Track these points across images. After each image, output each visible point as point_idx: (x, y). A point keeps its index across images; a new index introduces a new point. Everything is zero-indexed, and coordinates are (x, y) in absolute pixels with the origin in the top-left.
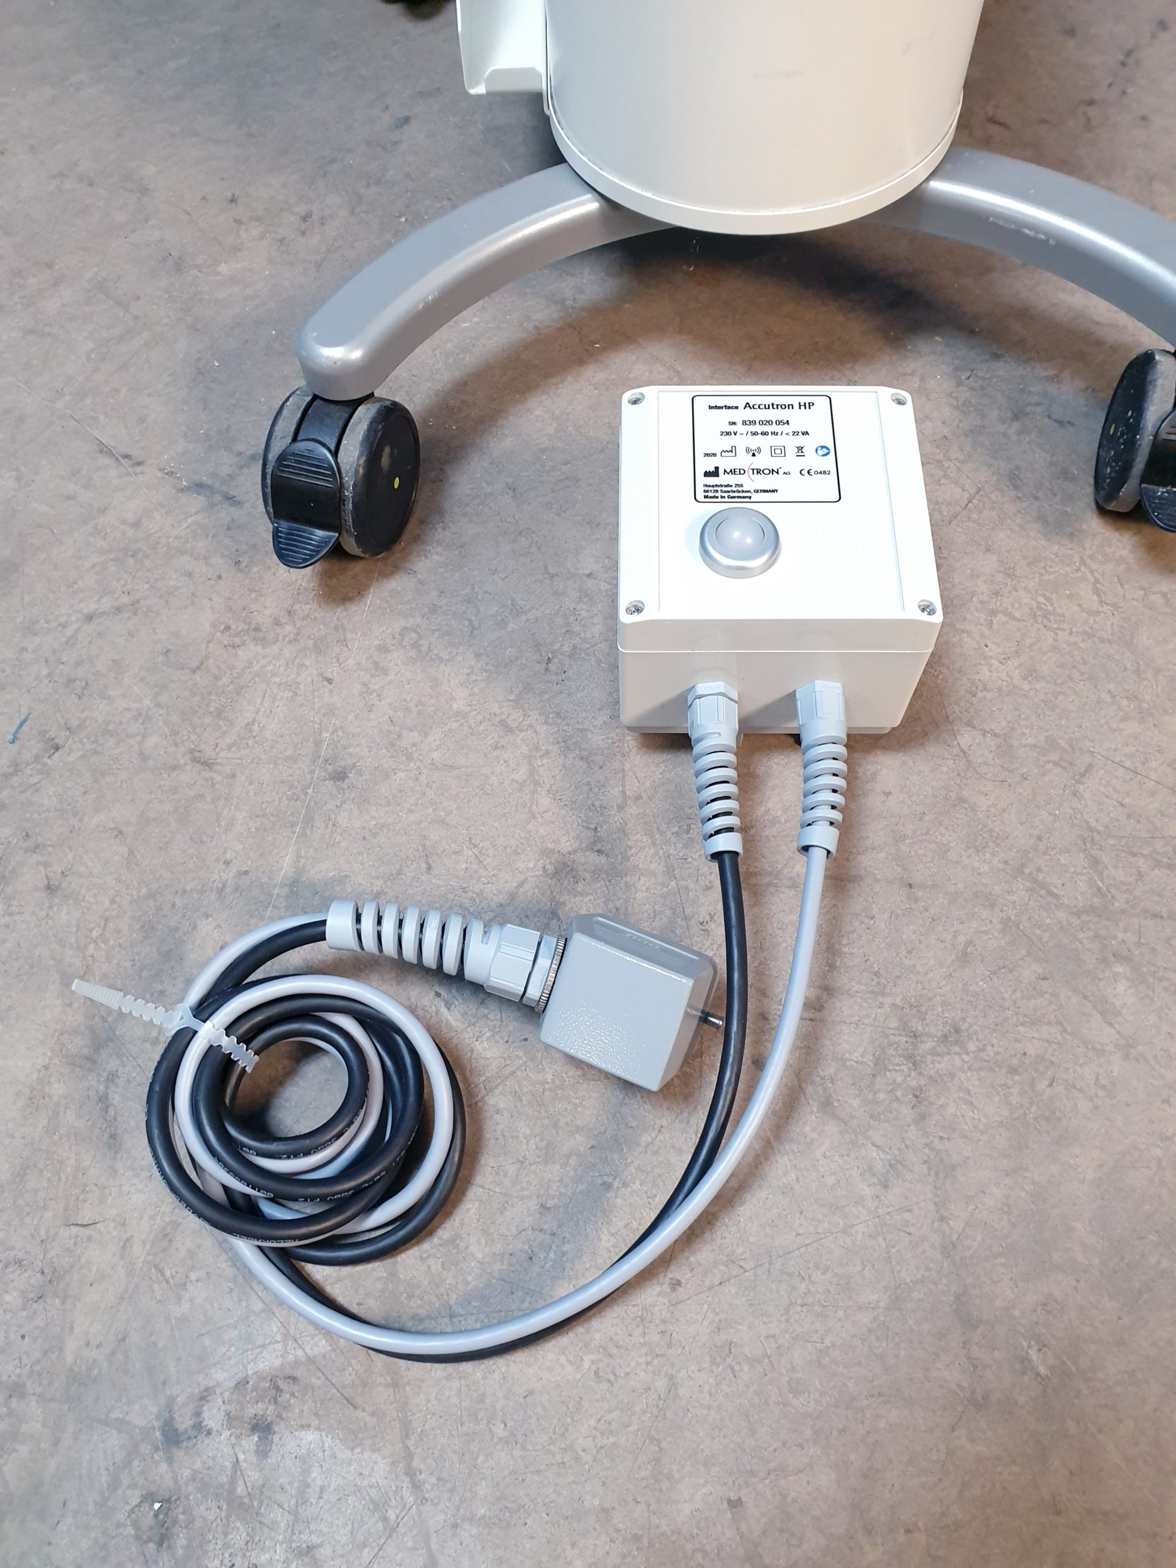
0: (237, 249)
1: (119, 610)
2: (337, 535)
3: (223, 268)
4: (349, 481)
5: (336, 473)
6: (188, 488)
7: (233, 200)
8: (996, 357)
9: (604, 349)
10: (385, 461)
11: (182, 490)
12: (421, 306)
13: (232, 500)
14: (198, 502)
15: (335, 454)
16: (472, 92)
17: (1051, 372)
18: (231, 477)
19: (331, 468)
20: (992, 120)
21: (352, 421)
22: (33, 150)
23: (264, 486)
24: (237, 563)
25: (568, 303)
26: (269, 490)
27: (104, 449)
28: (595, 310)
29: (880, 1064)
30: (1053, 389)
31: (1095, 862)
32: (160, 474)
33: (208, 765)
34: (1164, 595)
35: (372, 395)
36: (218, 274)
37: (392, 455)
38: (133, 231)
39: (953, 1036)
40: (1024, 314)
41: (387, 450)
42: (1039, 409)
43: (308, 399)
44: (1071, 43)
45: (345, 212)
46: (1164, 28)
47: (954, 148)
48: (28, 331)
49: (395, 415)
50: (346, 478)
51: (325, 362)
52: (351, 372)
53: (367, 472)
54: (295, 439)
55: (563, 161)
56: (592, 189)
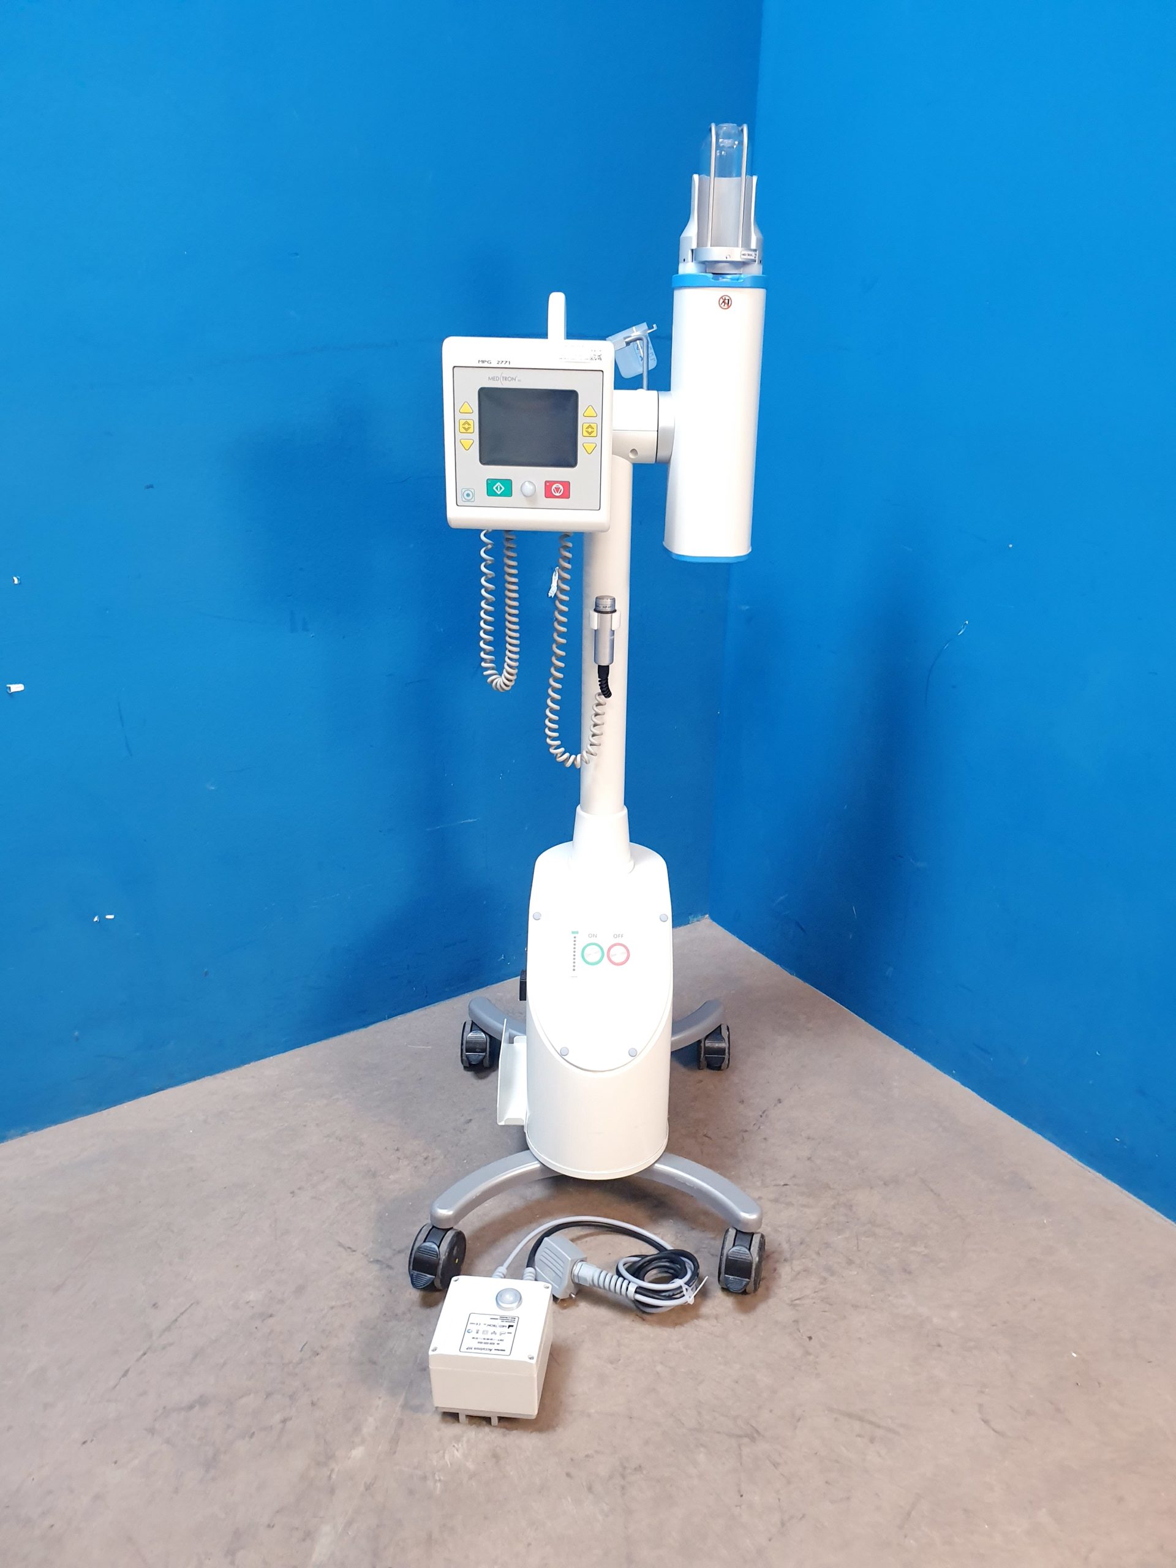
0: (398, 1169)
1: (344, 1306)
2: (434, 1277)
3: (391, 1177)
4: (443, 1257)
5: (438, 1255)
7: (397, 1150)
8: (693, 1229)
9: (540, 1218)
10: (455, 1252)
11: (371, 1262)
12: (474, 1197)
13: (389, 1267)
14: (376, 1267)
15: (439, 1247)
16: (500, 1124)
17: (712, 1236)
18: (390, 1258)
19: (436, 1252)
20: (705, 1136)
21: (446, 1236)
22: (317, 1125)
23: (410, 1258)
24: (391, 1291)
25: (528, 1199)
26: (412, 1260)
27: (340, 1245)
28: (539, 1202)
29: (611, 1477)
30: (712, 1242)
31: (699, 1413)
32: (362, 1256)
33: (375, 1363)
34: (742, 1321)
35: (452, 1228)
36: (389, 1179)
37: (457, 1250)
38: (357, 1160)
39: (639, 1468)
40: (706, 1213)
41: (456, 1248)
42: (705, 1249)
43: (431, 1227)
44: (741, 1106)
45: (442, 1157)
46: (780, 1102)
47: (666, 1153)
48: (313, 1198)
49: (460, 1236)
50: (441, 1256)
51: (439, 1214)
52: (448, 1219)
53: (448, 1255)
54: (425, 1241)
55: (528, 1149)
56: (538, 1160)
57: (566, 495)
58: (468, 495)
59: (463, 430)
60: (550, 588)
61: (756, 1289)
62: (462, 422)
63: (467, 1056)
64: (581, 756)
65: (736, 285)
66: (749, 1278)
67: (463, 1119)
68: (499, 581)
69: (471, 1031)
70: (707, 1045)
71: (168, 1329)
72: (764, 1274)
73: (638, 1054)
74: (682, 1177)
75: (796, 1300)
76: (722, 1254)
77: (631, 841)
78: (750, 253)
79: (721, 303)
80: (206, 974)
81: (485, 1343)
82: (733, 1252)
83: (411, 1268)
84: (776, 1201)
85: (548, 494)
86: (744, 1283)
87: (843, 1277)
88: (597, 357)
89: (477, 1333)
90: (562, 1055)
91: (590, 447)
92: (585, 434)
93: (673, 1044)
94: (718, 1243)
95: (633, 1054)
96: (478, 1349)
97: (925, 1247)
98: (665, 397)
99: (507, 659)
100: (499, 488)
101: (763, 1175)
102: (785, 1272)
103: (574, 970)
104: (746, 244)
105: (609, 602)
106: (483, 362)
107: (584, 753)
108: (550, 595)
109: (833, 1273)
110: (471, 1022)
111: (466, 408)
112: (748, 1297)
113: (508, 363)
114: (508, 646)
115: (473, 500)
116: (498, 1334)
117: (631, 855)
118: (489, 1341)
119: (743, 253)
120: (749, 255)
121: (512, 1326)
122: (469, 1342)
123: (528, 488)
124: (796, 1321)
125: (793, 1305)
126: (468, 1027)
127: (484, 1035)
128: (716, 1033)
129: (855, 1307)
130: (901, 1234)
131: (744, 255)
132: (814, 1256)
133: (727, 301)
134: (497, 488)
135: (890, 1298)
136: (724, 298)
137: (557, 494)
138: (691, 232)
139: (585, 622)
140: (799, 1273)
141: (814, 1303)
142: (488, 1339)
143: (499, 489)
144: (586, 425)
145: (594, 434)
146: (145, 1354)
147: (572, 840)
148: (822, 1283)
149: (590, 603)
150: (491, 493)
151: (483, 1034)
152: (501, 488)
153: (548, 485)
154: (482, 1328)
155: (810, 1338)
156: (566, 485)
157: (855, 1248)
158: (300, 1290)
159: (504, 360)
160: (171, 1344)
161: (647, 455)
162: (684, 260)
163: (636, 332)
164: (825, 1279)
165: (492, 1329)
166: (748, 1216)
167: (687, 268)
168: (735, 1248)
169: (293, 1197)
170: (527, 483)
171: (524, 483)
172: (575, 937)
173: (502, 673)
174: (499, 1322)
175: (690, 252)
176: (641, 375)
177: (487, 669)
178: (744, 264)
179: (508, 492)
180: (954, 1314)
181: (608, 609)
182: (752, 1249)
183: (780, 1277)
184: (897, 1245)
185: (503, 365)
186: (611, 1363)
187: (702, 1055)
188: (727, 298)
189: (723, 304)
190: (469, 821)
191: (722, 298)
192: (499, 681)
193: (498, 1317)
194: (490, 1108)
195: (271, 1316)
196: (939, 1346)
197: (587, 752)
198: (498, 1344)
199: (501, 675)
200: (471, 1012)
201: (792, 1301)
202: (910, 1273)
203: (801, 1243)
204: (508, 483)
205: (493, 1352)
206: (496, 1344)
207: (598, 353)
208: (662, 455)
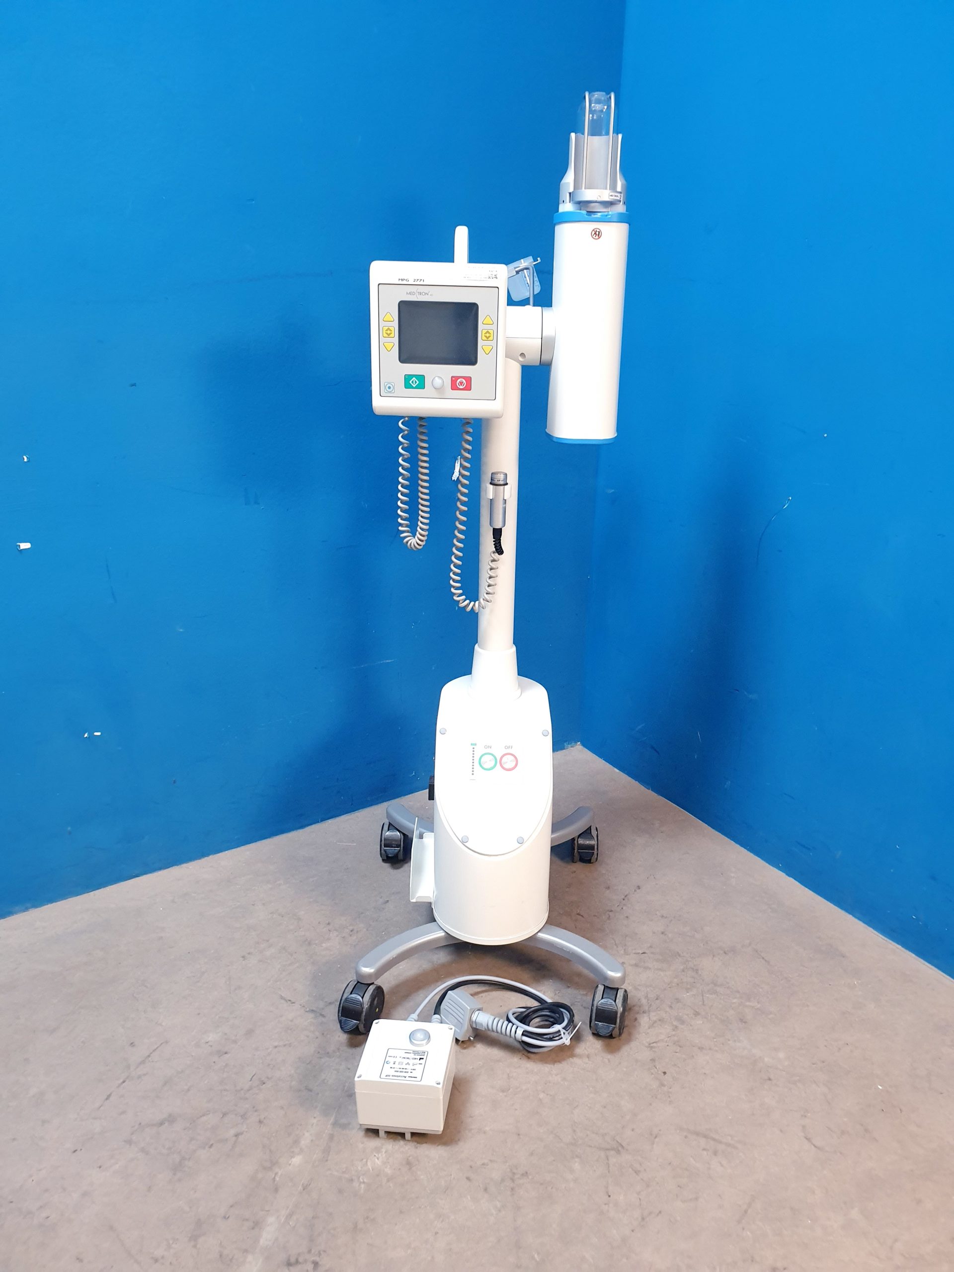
0: (329, 939)
1: (285, 1045)
2: (358, 1022)
3: (324, 945)
4: (366, 1006)
5: (362, 1004)
6: (309, 1011)
7: (329, 924)
8: (568, 987)
9: (444, 978)
10: (375, 1002)
11: (307, 1011)
12: (391, 959)
13: (323, 1016)
14: (312, 1015)
15: (362, 998)
16: (412, 901)
17: (584, 993)
18: (323, 1009)
19: (360, 1002)
20: (578, 914)
21: (369, 989)
22: (264, 904)
23: (339, 1007)
24: (323, 1034)
25: (435, 963)
26: (341, 1008)
27: (282, 998)
28: (443, 966)
29: (503, 1180)
30: (585, 998)
31: (574, 1131)
32: (300, 1006)
33: (310, 1090)
34: (609, 1060)
35: (373, 983)
36: (322, 947)
37: (377, 1000)
38: (295, 932)
39: (525, 1174)
40: (579, 975)
41: (376, 999)
42: (579, 1003)
43: (356, 983)
44: (608, 891)
45: (365, 930)
46: (639, 889)
47: (546, 925)
48: (260, 961)
49: (379, 989)
50: (364, 1005)
51: (363, 972)
52: (370, 975)
53: (370, 1005)
54: (351, 993)
55: (435, 921)
56: (443, 930)
57: (468, 388)
58: (389, 388)
59: (385, 335)
60: (454, 473)
61: (620, 1034)
62: (385, 328)
63: (385, 851)
64: (479, 603)
65: (605, 220)
66: (615, 1024)
67: (381, 900)
68: (413, 460)
69: (388, 830)
70: (579, 842)
71: (143, 1062)
72: (626, 1023)
73: (525, 841)
74: (560, 944)
75: (653, 1043)
76: (593, 1005)
77: (518, 675)
78: (616, 194)
79: (593, 234)
80: (175, 782)
81: (400, 1072)
82: (602, 1003)
83: (340, 1015)
84: (636, 965)
85: (454, 387)
86: (611, 1028)
87: (691, 1025)
88: (494, 276)
89: (394, 1064)
90: (463, 842)
91: (487, 349)
92: (484, 338)
93: (552, 840)
94: (590, 998)
95: (521, 842)
96: (395, 1076)
97: (758, 1003)
98: (547, 312)
99: (419, 523)
100: (414, 382)
101: (625, 945)
102: (644, 1021)
103: (473, 774)
104: (613, 188)
105: (502, 477)
106: (402, 280)
107: (481, 600)
108: (453, 478)
109: (683, 1022)
110: (388, 823)
111: (388, 317)
112: (613, 1041)
113: (422, 281)
114: (420, 512)
115: (393, 391)
116: (411, 1064)
117: (519, 685)
118: (404, 1070)
119: (611, 194)
120: (615, 196)
121: (423, 1059)
122: (387, 1070)
123: (438, 382)
124: (653, 1060)
125: (650, 1047)
126: (386, 827)
127: (399, 834)
128: (587, 833)
129: (701, 1049)
130: (738, 992)
131: (611, 196)
132: (668, 1009)
133: (597, 233)
134: (413, 382)
135: (729, 1042)
136: (595, 230)
137: (461, 387)
138: (569, 179)
139: (482, 494)
140: (655, 1022)
141: (668, 1045)
142: (403, 1069)
143: (414, 383)
144: (484, 331)
145: (491, 338)
146: (124, 1082)
147: (471, 674)
148: (674, 1030)
149: (487, 478)
150: (408, 386)
151: (398, 832)
152: (416, 382)
153: (454, 380)
154: (398, 1060)
155: (665, 1073)
156: (468, 380)
157: (701, 1003)
158: (249, 1033)
159: (419, 278)
160: (145, 1075)
161: (533, 358)
162: (563, 202)
163: (524, 263)
164: (676, 1027)
165: (406, 1061)
166: (614, 974)
167: (566, 207)
168: (603, 1000)
169: (244, 960)
170: (436, 378)
171: (435, 378)
172: (473, 748)
173: (416, 535)
174: (412, 1056)
175: (568, 195)
176: (529, 298)
177: (403, 532)
178: (610, 204)
179: (422, 386)
180: (781, 1055)
181: (502, 483)
182: (617, 1001)
183: (640, 1024)
184: (735, 1001)
185: (418, 283)
186: (503, 1091)
187: (576, 851)
188: (598, 230)
189: (595, 235)
190: (387, 661)
191: (594, 230)
192: (413, 541)
193: (411, 1052)
194: (405, 890)
195: (226, 1053)
196: (770, 1079)
197: (483, 599)
198: (411, 1072)
199: (414, 537)
200: (389, 816)
201: (650, 1044)
202: (745, 1022)
203: (657, 999)
204: (421, 378)
205: (407, 1078)
206: (409, 1072)
207: (494, 273)
208: (545, 357)
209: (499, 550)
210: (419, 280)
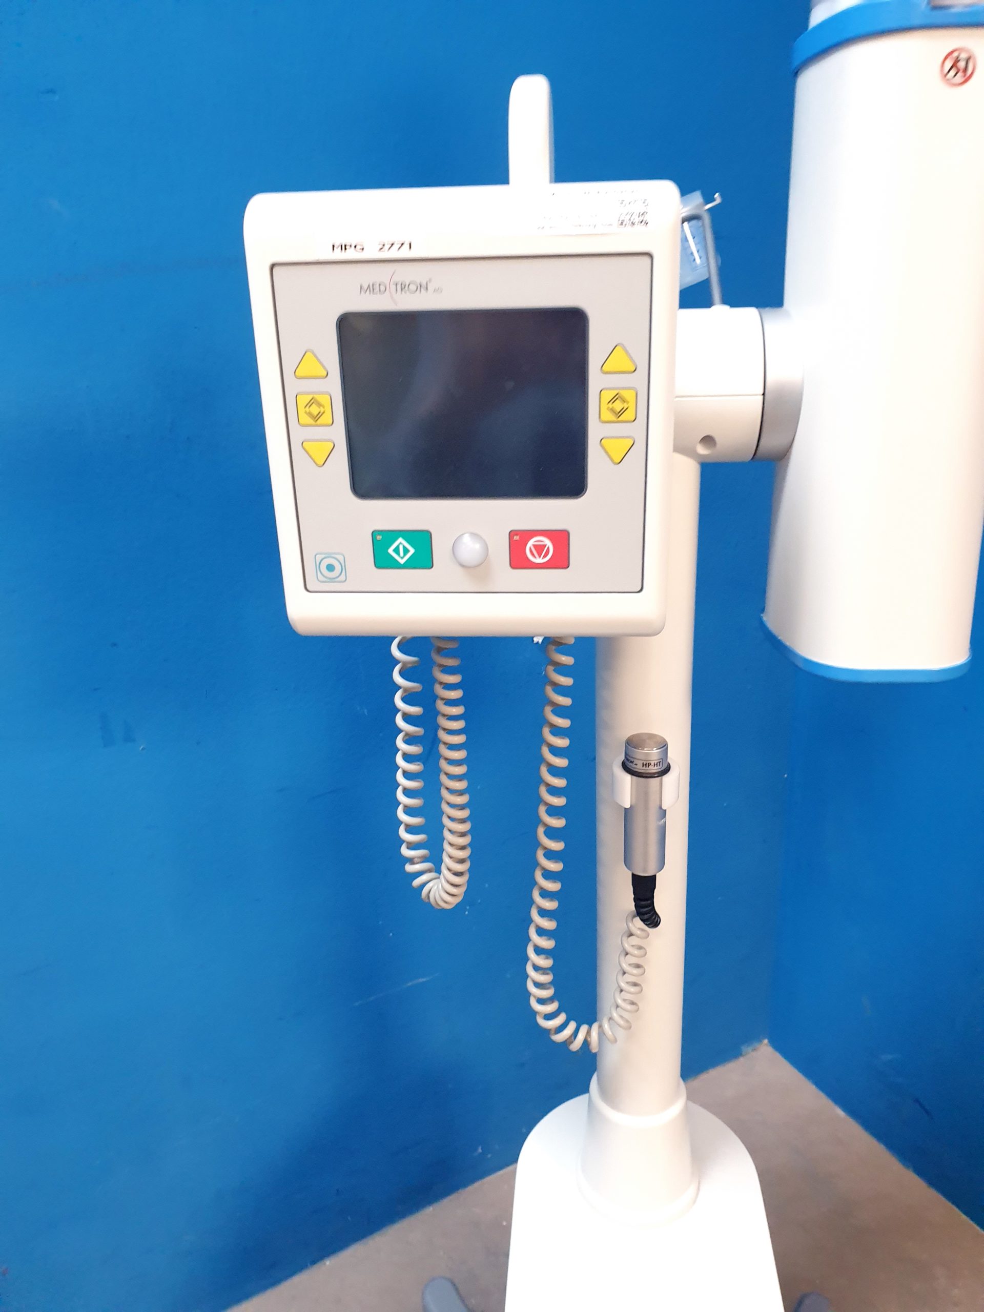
57: (561, 560)
58: (330, 568)
59: (306, 420)
62: (304, 400)
64: (599, 1025)
79: (947, 69)
85: (518, 560)
88: (637, 220)
91: (617, 448)
92: (607, 415)
100: (401, 550)
105: (652, 751)
106: (344, 247)
107: (604, 1019)
111: (310, 367)
113: (406, 246)
115: (342, 577)
123: (470, 548)
133: (962, 64)
136: (954, 58)
137: (539, 560)
139: (602, 792)
143: (402, 554)
144: (608, 395)
145: (628, 415)
149: (612, 754)
150: (383, 561)
156: (561, 538)
159: (397, 239)
161: (737, 445)
170: (467, 539)
171: (461, 535)
173: (440, 870)
179: (424, 560)
181: (653, 769)
185: (394, 254)
189: (952, 73)
191: (951, 54)
192: (433, 886)
197: (608, 1017)
204: (422, 539)
207: (638, 208)
208: (771, 443)
209: (649, 916)
210: (396, 247)
